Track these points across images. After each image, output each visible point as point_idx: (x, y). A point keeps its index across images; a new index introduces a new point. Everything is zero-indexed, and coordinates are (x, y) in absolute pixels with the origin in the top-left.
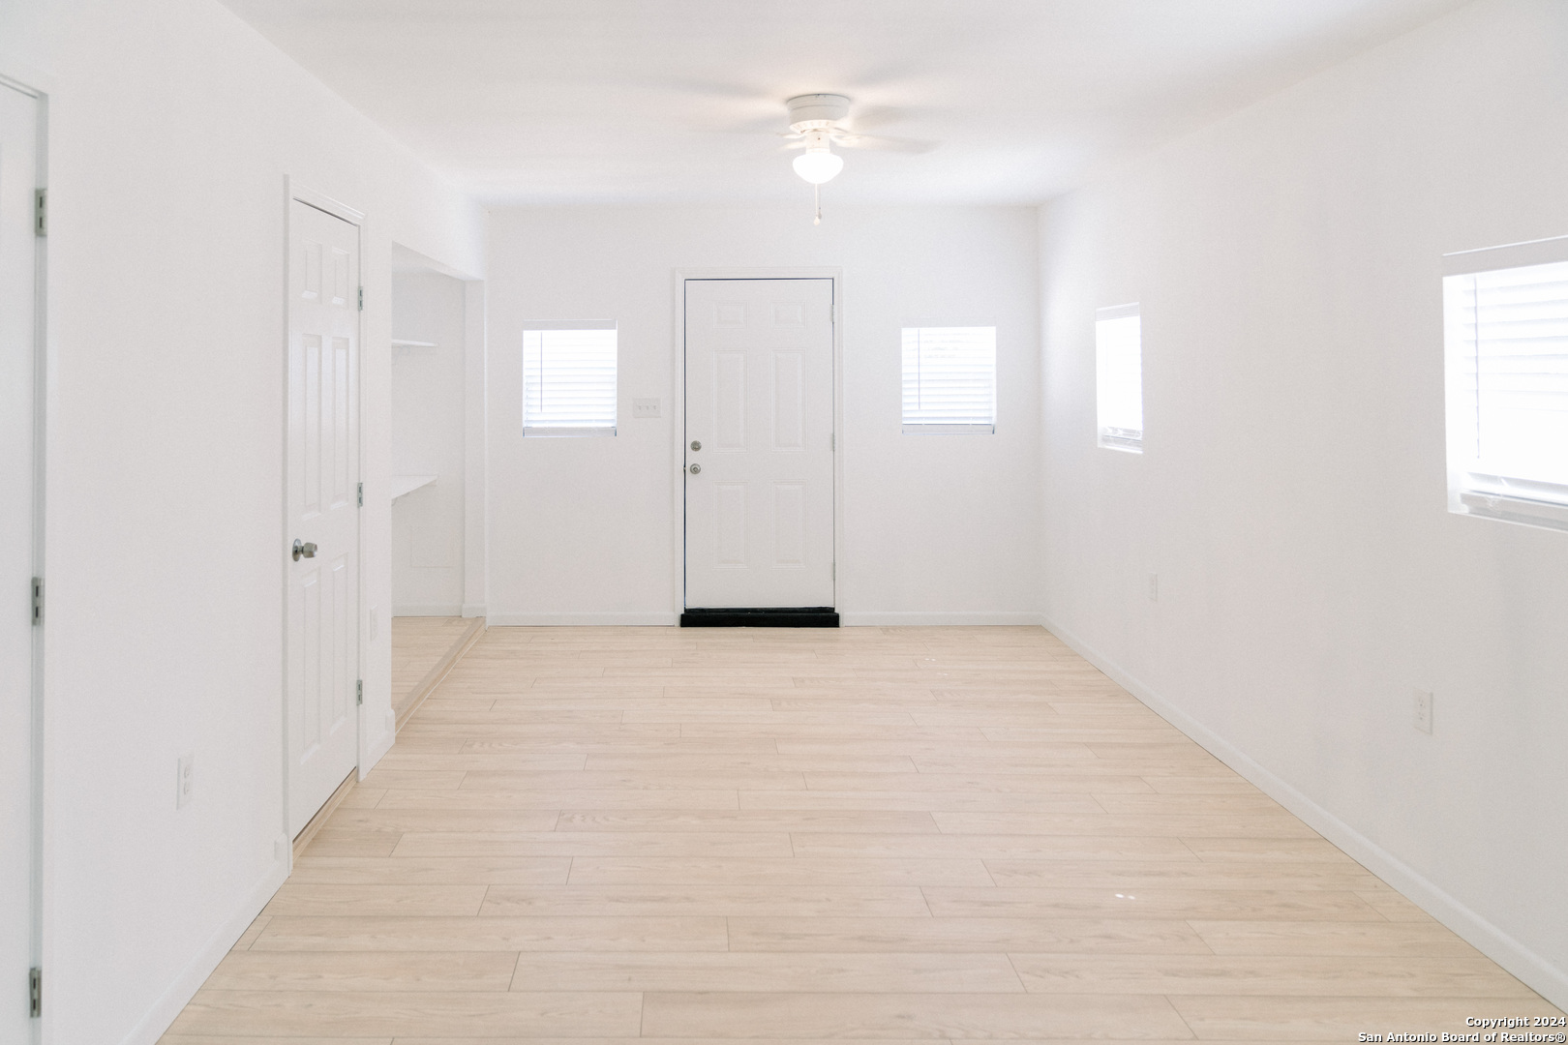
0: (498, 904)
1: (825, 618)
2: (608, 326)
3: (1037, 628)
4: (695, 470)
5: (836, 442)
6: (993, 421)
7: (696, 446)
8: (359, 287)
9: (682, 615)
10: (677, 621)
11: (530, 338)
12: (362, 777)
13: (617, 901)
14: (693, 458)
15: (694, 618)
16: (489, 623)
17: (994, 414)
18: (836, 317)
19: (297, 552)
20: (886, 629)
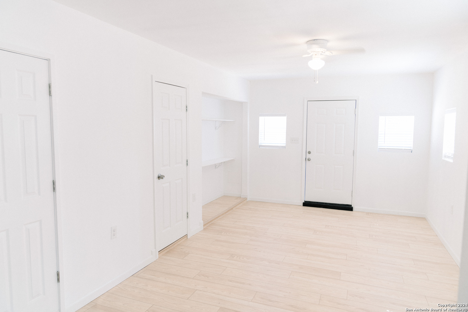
0: (200, 276)
1: (348, 208)
2: (284, 115)
3: (424, 219)
4: (309, 160)
5: (355, 153)
6: (412, 148)
7: (309, 153)
8: (186, 105)
9: (303, 203)
10: (302, 204)
11: (261, 119)
12: (189, 237)
13: (231, 281)
14: (308, 156)
15: (307, 204)
16: (248, 200)
17: (412, 146)
18: (356, 112)
19: (159, 177)
20: (368, 213)
